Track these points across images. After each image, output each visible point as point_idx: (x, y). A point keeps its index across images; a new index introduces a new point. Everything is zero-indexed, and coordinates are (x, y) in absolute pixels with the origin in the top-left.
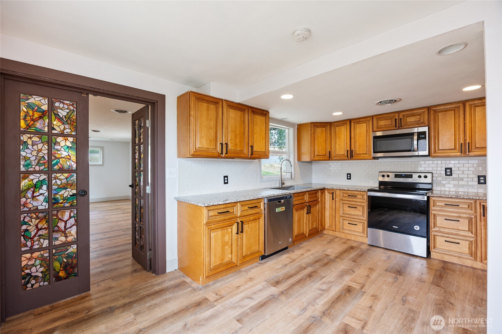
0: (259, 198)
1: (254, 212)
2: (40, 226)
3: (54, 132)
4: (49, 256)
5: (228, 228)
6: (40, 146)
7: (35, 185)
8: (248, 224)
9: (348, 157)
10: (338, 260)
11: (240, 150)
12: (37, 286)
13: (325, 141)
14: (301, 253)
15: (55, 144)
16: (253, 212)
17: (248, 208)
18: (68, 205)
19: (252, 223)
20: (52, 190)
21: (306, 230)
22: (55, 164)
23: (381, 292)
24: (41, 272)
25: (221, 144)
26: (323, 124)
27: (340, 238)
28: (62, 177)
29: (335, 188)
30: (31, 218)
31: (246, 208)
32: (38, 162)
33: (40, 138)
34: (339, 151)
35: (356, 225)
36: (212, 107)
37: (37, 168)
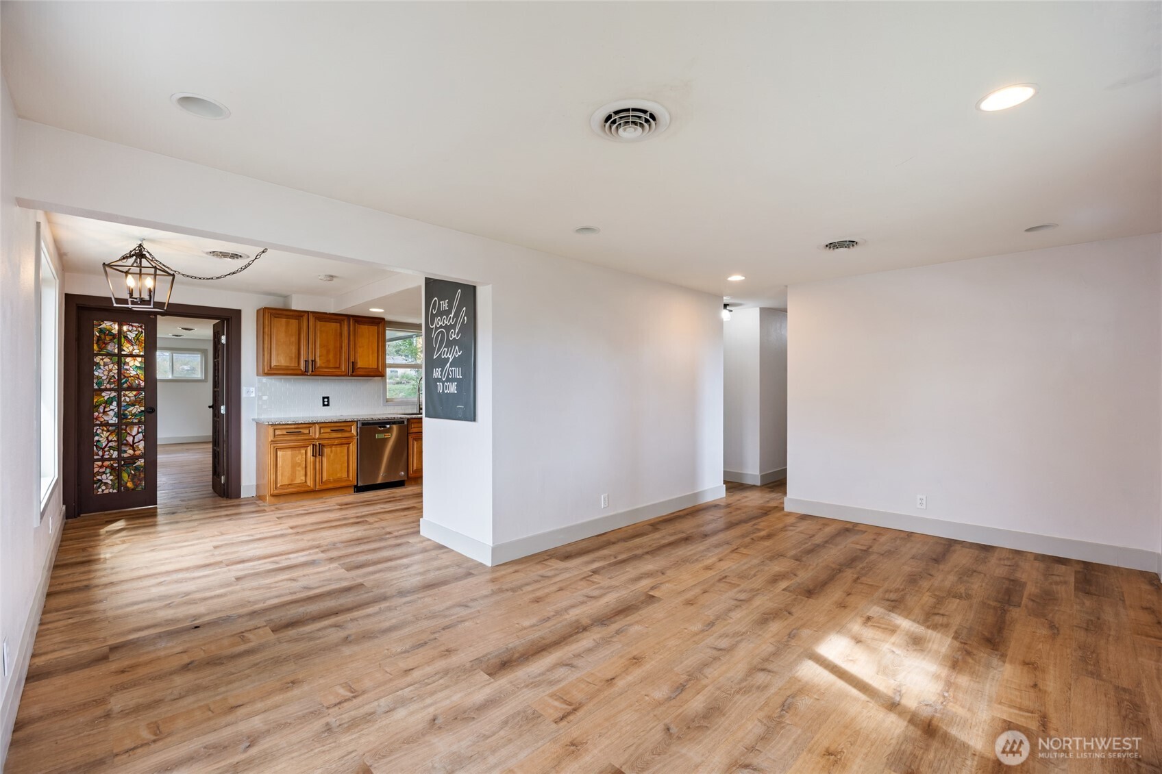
0: (348, 420)
1: (341, 435)
2: (110, 438)
3: (123, 353)
4: (118, 466)
5: (301, 449)
6: (111, 366)
7: (106, 401)
8: (331, 448)
12: (106, 491)
15: (124, 365)
16: (339, 435)
17: (331, 430)
18: (136, 421)
19: (336, 447)
20: (121, 406)
22: (124, 383)
24: (111, 480)
25: (305, 361)
28: (131, 395)
30: (103, 430)
31: (328, 430)
32: (109, 381)
33: (111, 359)
36: (294, 322)
37: (108, 386)
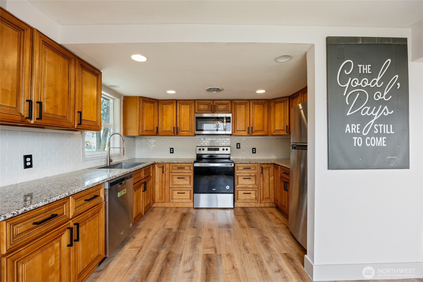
0: (99, 183)
1: (93, 204)
5: (54, 242)
8: (85, 224)
9: (174, 133)
10: (181, 231)
11: (62, 116)
13: (153, 117)
14: (144, 236)
16: (91, 205)
17: (85, 200)
19: (90, 221)
21: (142, 209)
23: (229, 248)
25: (27, 101)
26: (151, 100)
27: (170, 207)
29: (165, 162)
31: (82, 201)
34: (165, 128)
35: (184, 193)
